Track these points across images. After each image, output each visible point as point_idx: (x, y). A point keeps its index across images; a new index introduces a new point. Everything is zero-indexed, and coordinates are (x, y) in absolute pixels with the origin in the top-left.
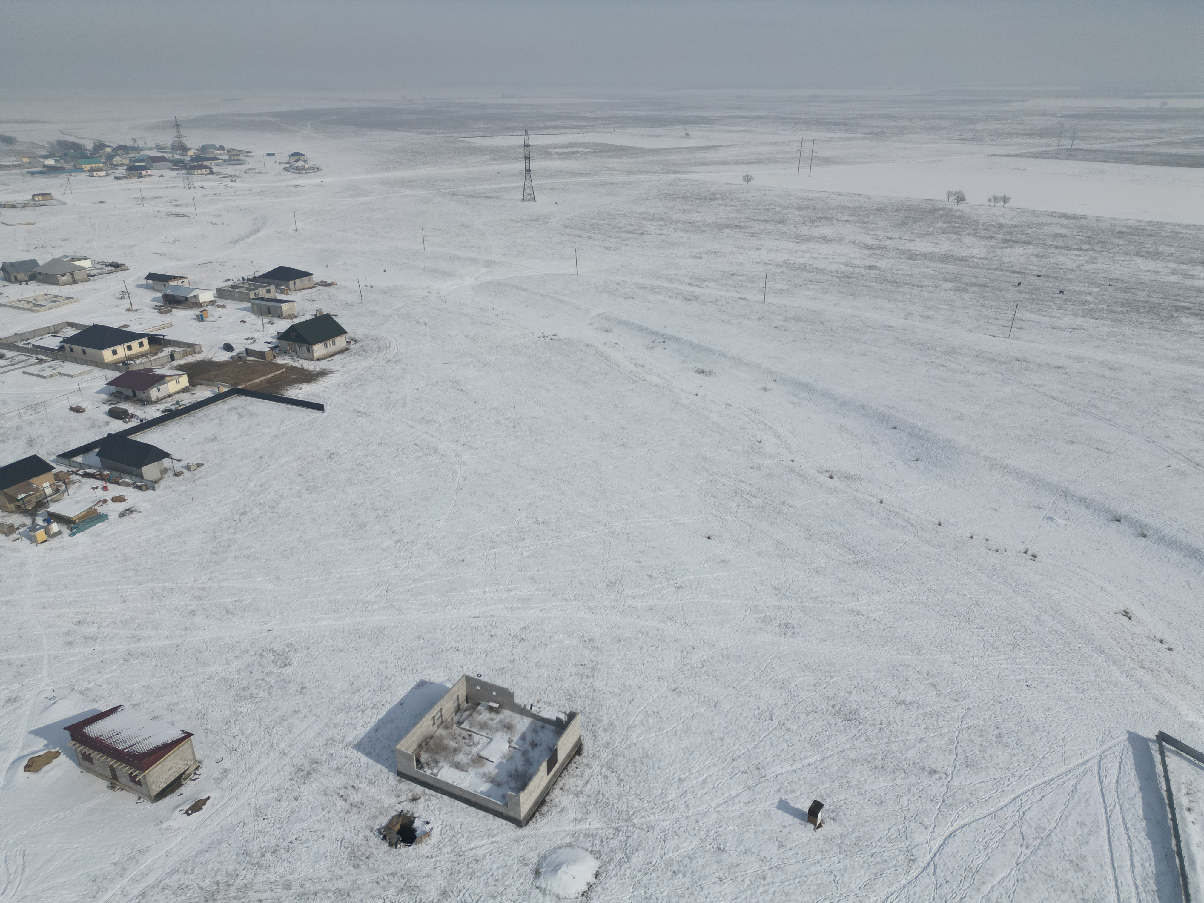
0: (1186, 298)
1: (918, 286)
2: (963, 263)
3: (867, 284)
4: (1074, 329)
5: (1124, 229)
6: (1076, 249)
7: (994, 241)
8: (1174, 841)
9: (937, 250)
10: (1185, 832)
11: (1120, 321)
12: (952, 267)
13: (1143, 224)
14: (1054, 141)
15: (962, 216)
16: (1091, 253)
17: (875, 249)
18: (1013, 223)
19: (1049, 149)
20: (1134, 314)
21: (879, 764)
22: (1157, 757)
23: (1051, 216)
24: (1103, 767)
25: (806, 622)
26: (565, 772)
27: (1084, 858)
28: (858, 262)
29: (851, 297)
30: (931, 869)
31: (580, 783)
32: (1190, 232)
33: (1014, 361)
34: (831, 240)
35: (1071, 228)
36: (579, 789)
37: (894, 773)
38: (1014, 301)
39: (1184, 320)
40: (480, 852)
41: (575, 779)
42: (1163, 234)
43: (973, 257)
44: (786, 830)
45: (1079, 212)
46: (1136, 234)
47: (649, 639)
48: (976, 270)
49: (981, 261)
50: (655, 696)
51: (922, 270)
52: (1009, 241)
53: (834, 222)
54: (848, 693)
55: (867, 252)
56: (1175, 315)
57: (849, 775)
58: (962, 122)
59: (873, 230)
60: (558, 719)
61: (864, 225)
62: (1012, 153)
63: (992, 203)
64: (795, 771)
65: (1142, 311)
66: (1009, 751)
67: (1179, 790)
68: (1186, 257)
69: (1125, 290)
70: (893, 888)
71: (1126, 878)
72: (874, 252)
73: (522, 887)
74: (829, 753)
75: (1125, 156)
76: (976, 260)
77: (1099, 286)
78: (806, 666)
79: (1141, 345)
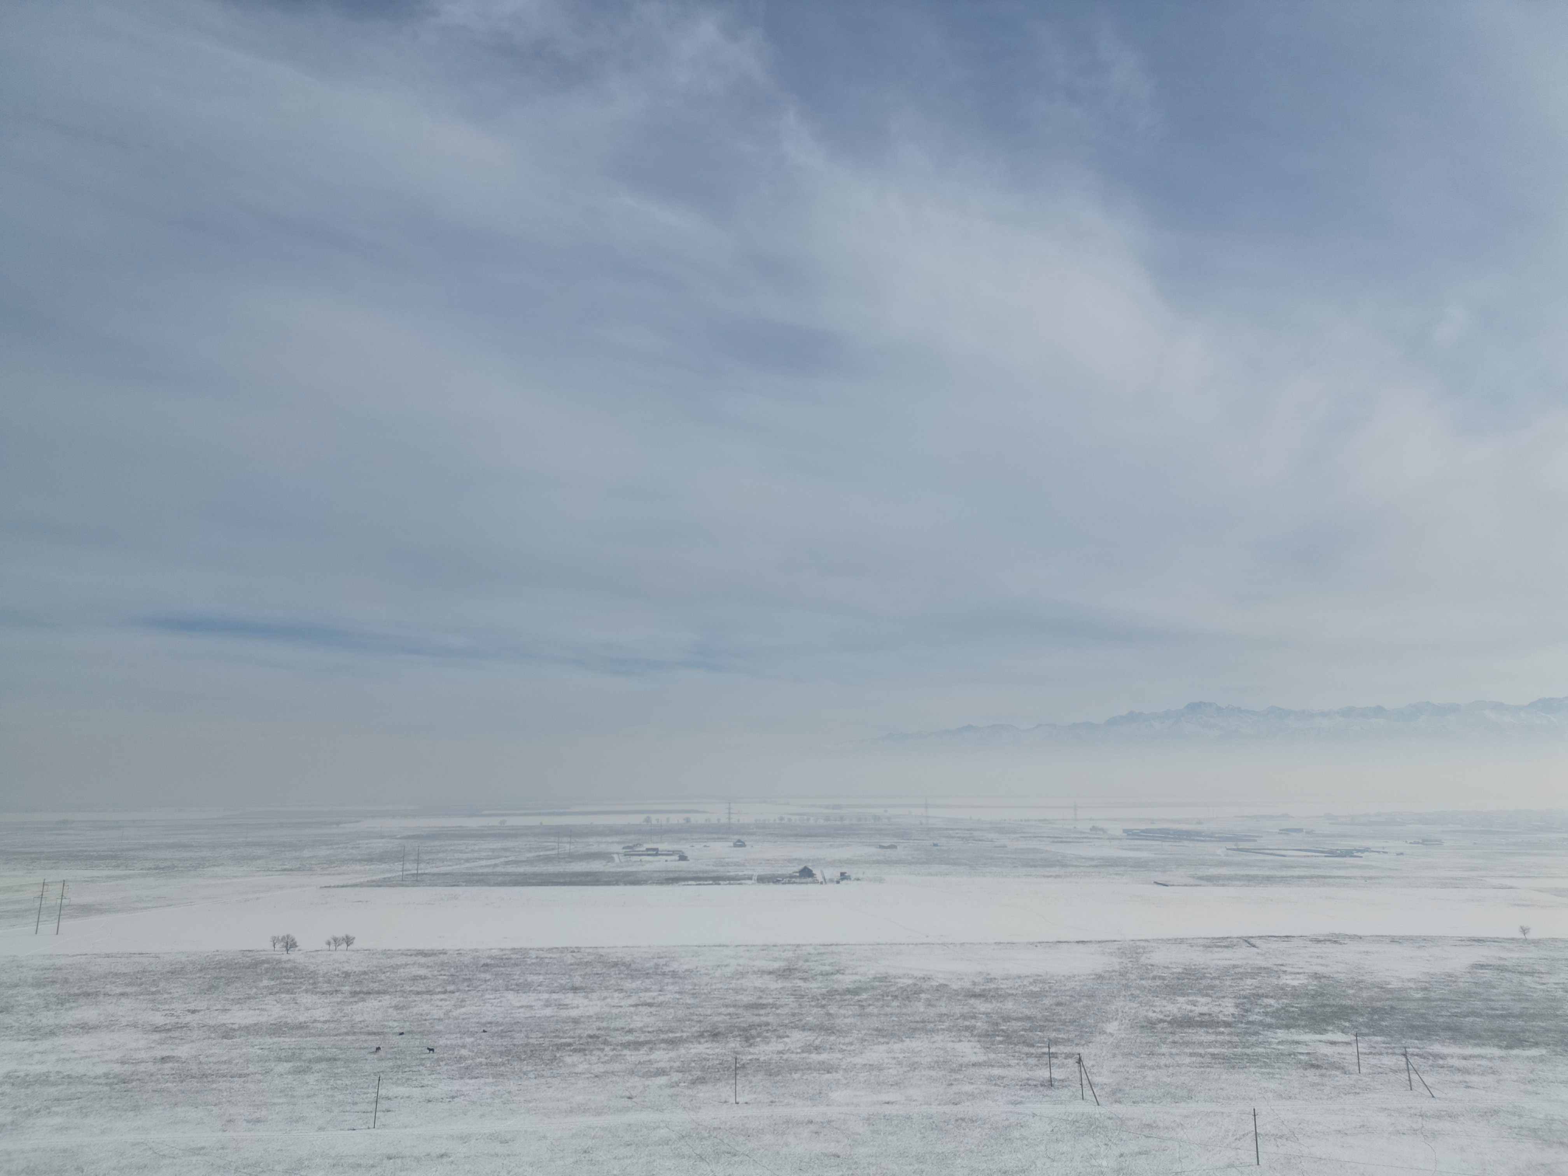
0: (564, 1032)
1: (240, 1076)
2: (301, 1032)
3: (159, 1086)
4: (453, 1097)
5: (489, 961)
6: (439, 993)
7: (340, 995)
9: (263, 1019)
11: (502, 1075)
12: (287, 1040)
13: (507, 952)
14: (398, 866)
15: (295, 967)
16: (457, 994)
17: (169, 1030)
18: (361, 969)
19: (393, 875)
20: (516, 1063)
23: (406, 955)
28: (143, 1055)
29: (131, 1114)
32: (554, 956)
33: (385, 1161)
34: (95, 1028)
35: (431, 967)
38: (375, 1074)
39: (568, 1060)
42: (529, 961)
43: (315, 1021)
45: (437, 946)
46: (502, 964)
48: (321, 1039)
49: (326, 1026)
51: (244, 1050)
52: (361, 992)
53: (101, 998)
55: (156, 1036)
56: (558, 1055)
58: (283, 849)
59: (166, 1003)
61: (151, 997)
62: (350, 882)
63: (332, 947)
65: (523, 1057)
68: (556, 985)
69: (502, 1034)
72: (169, 1034)
75: (475, 877)
76: (319, 1025)
77: (472, 1034)
79: (530, 1102)
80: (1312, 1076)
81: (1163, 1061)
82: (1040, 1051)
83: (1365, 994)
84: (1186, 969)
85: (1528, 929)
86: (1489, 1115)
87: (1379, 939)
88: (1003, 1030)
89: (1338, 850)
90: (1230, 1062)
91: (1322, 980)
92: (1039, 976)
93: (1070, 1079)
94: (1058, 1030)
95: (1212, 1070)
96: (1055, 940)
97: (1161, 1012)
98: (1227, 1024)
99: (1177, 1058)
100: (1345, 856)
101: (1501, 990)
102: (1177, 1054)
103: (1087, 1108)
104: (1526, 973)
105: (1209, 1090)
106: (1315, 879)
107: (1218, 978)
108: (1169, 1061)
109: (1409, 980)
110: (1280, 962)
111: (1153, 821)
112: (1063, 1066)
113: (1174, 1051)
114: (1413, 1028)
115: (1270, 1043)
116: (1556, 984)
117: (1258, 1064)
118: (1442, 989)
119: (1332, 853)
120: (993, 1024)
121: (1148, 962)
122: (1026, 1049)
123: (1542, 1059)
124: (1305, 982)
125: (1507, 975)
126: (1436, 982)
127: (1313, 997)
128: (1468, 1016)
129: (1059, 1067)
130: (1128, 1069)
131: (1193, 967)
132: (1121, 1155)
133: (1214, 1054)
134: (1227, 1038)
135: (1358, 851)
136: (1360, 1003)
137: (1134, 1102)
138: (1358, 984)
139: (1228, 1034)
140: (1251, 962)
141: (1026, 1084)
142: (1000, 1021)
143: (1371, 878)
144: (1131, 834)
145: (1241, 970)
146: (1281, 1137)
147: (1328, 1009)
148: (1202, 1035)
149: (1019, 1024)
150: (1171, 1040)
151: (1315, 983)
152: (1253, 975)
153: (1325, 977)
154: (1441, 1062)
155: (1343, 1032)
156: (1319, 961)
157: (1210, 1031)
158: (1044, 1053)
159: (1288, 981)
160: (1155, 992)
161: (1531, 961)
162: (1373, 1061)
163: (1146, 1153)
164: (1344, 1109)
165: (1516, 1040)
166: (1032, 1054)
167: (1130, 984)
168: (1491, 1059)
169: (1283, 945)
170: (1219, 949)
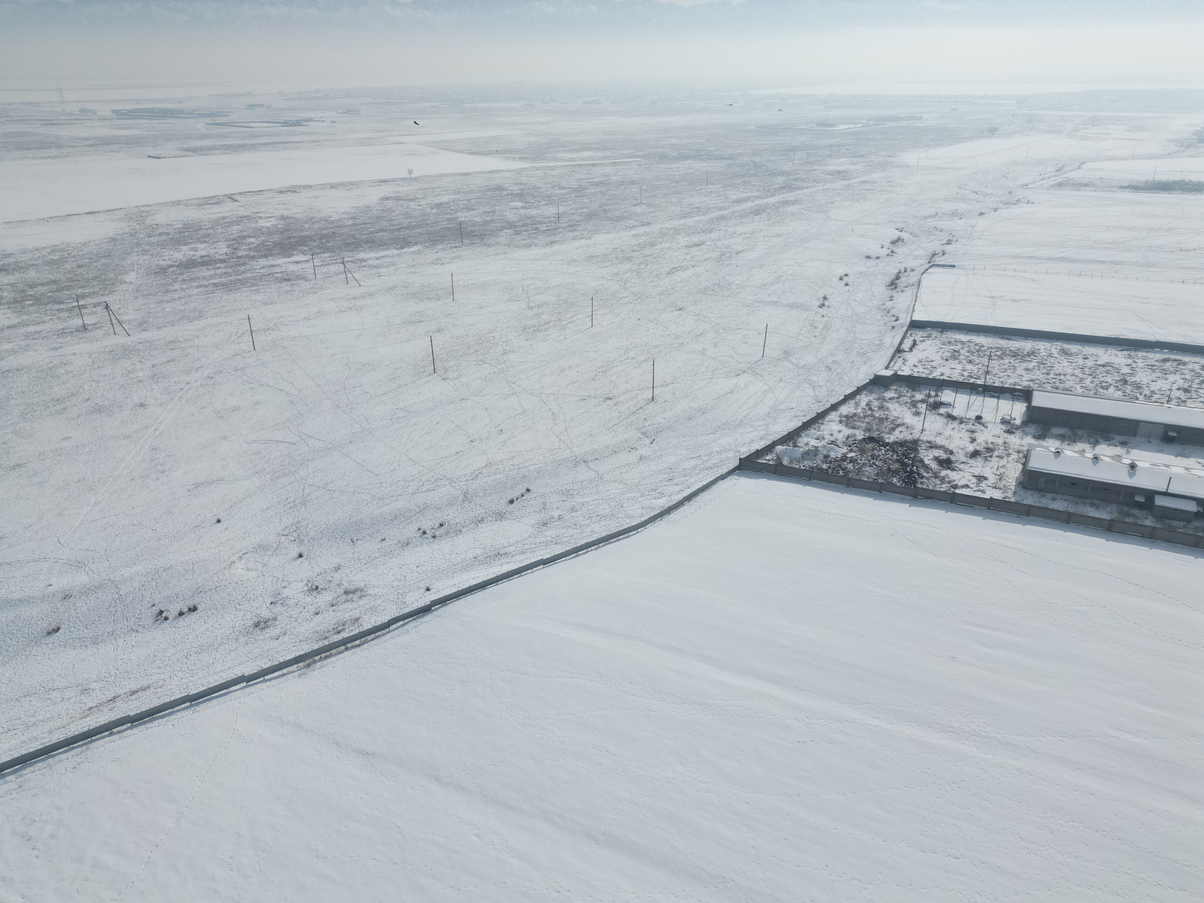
80: (285, 286)
81: (176, 296)
82: (70, 305)
83: (316, 226)
84: (185, 224)
85: (412, 171)
86: (391, 290)
87: (323, 186)
88: (31, 295)
89: (290, 121)
90: (228, 287)
91: (287, 220)
92: (56, 246)
93: (101, 321)
94: (83, 287)
95: (215, 295)
96: (65, 214)
97: (170, 259)
98: (222, 261)
99: (188, 291)
100: (296, 126)
101: (397, 213)
102: (187, 288)
103: (121, 340)
104: (411, 200)
105: (215, 308)
106: (276, 145)
107: (212, 228)
108: (182, 294)
109: (343, 213)
110: (256, 211)
111: (138, 102)
112: (93, 313)
113: (184, 286)
114: (347, 245)
115: (255, 269)
116: (427, 204)
117: (248, 285)
118: (364, 216)
119: (287, 124)
120: (20, 292)
121: (153, 222)
122: (57, 307)
123: (419, 252)
124: (276, 223)
125: (400, 202)
126: (360, 212)
127: (282, 233)
128: (379, 232)
129: (89, 314)
130: (149, 306)
131: (191, 222)
132: (154, 366)
133: (215, 284)
134: (224, 271)
135: (305, 121)
136: (313, 233)
137: (158, 328)
138: (311, 220)
139: (224, 268)
140: (235, 213)
141: (62, 333)
142: (26, 288)
143: (315, 141)
144: (120, 114)
145: (228, 220)
146: (268, 330)
147: (293, 240)
148: (205, 272)
149: (46, 288)
150: (181, 279)
151: (282, 223)
152: (237, 223)
153: (289, 218)
154: (364, 264)
155: (303, 254)
156: (284, 207)
157: (210, 267)
158: (75, 307)
159: (264, 223)
160: (163, 246)
161: (414, 192)
162: (324, 270)
163: (173, 360)
164: (308, 304)
165: (404, 243)
166: (63, 309)
167: (141, 242)
168: (392, 257)
169: (257, 198)
170: (210, 206)
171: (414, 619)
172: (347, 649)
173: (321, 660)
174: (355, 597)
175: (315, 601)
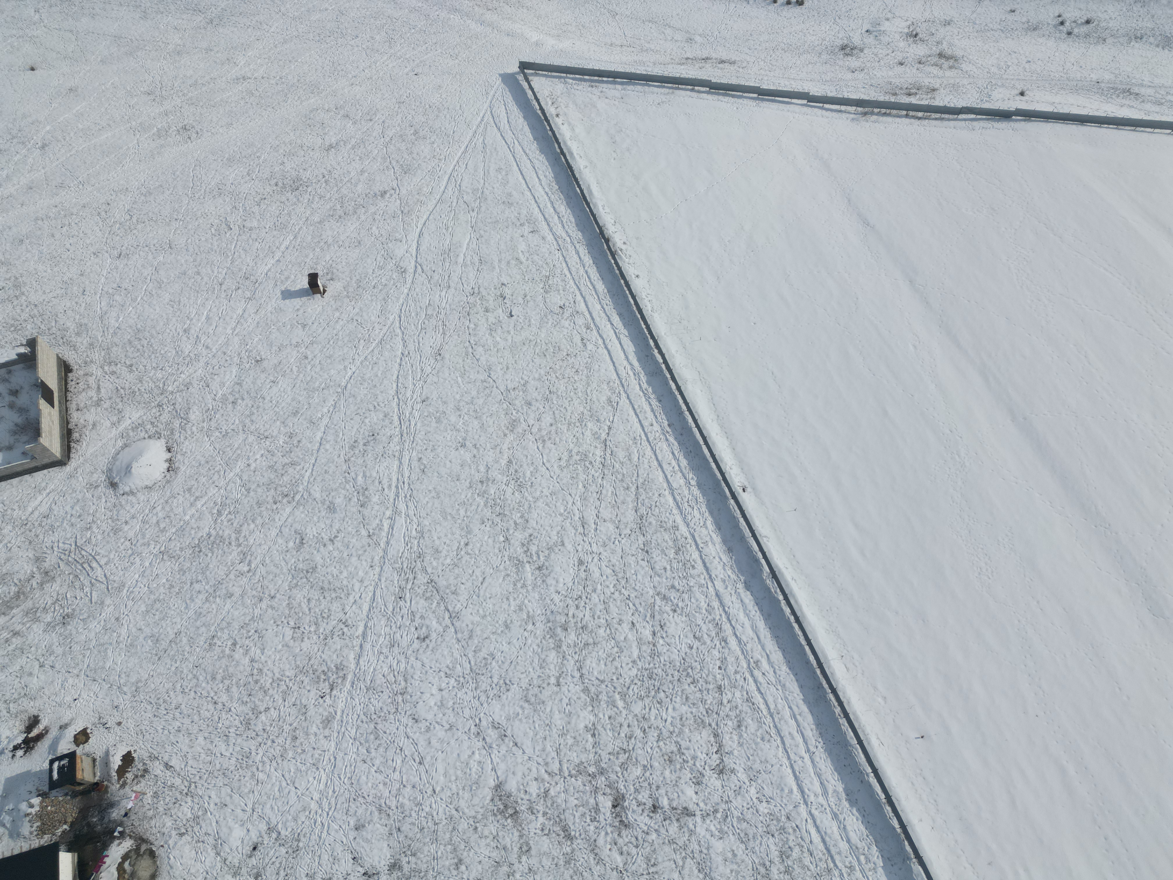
8: (556, 146)
10: (560, 134)
21: (340, 212)
22: (525, 85)
24: (495, 115)
25: (201, 114)
26: (69, 395)
27: (510, 195)
30: (419, 269)
31: (92, 393)
36: (95, 399)
37: (356, 212)
40: (44, 509)
41: (84, 394)
44: (301, 311)
47: (54, 221)
50: (105, 273)
54: (281, 164)
57: (324, 237)
60: (19, 355)
64: (278, 261)
66: (428, 141)
67: (547, 104)
70: (401, 301)
71: (540, 192)
73: (109, 504)
74: (297, 228)
78: (229, 160)
171: (988, 119)
172: (907, 116)
173: (878, 114)
174: (946, 64)
175: (906, 49)
